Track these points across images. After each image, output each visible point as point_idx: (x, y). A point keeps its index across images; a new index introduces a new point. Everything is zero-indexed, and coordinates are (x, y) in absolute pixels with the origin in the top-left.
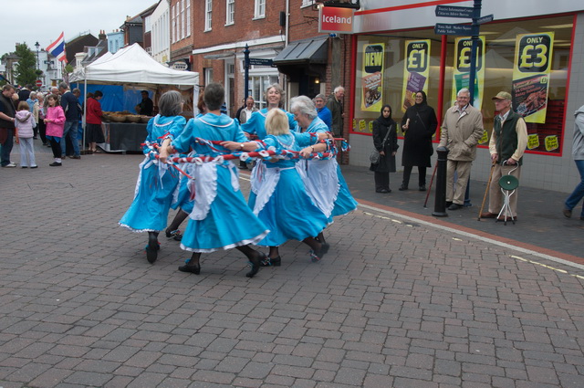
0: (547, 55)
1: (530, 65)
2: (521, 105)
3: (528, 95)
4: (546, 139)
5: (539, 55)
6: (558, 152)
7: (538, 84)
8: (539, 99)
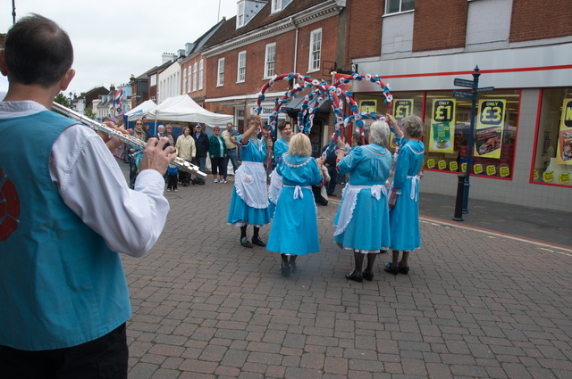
0: (501, 114)
1: (489, 120)
2: (483, 146)
3: (487, 140)
4: (501, 169)
5: (495, 114)
6: (510, 177)
7: (495, 132)
8: (495, 143)
